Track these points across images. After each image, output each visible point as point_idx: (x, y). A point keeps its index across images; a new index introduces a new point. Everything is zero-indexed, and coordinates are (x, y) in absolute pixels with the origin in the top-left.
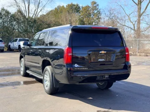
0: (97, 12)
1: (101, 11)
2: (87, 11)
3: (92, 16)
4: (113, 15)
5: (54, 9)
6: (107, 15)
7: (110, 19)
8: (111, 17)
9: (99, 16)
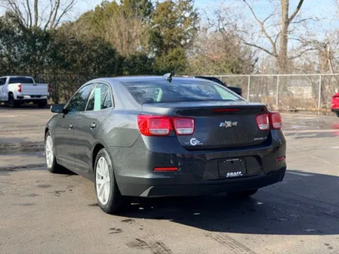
0: (190, 16)
1: (199, 12)
2: (168, 13)
3: (178, 22)
4: (225, 22)
5: (94, 10)
6: (213, 21)
7: (218, 32)
8: (221, 27)
9: (194, 23)
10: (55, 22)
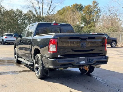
0: (97, 10)
1: (101, 9)
2: (89, 10)
3: (93, 13)
4: (111, 12)
5: (62, 9)
6: (106, 12)
7: (109, 16)
8: (110, 14)
9: (99, 13)
10: (49, 14)
